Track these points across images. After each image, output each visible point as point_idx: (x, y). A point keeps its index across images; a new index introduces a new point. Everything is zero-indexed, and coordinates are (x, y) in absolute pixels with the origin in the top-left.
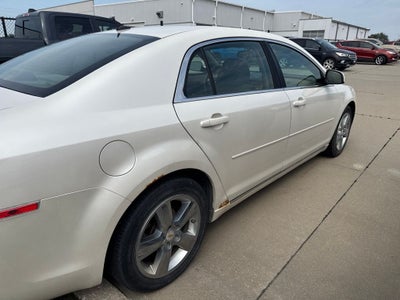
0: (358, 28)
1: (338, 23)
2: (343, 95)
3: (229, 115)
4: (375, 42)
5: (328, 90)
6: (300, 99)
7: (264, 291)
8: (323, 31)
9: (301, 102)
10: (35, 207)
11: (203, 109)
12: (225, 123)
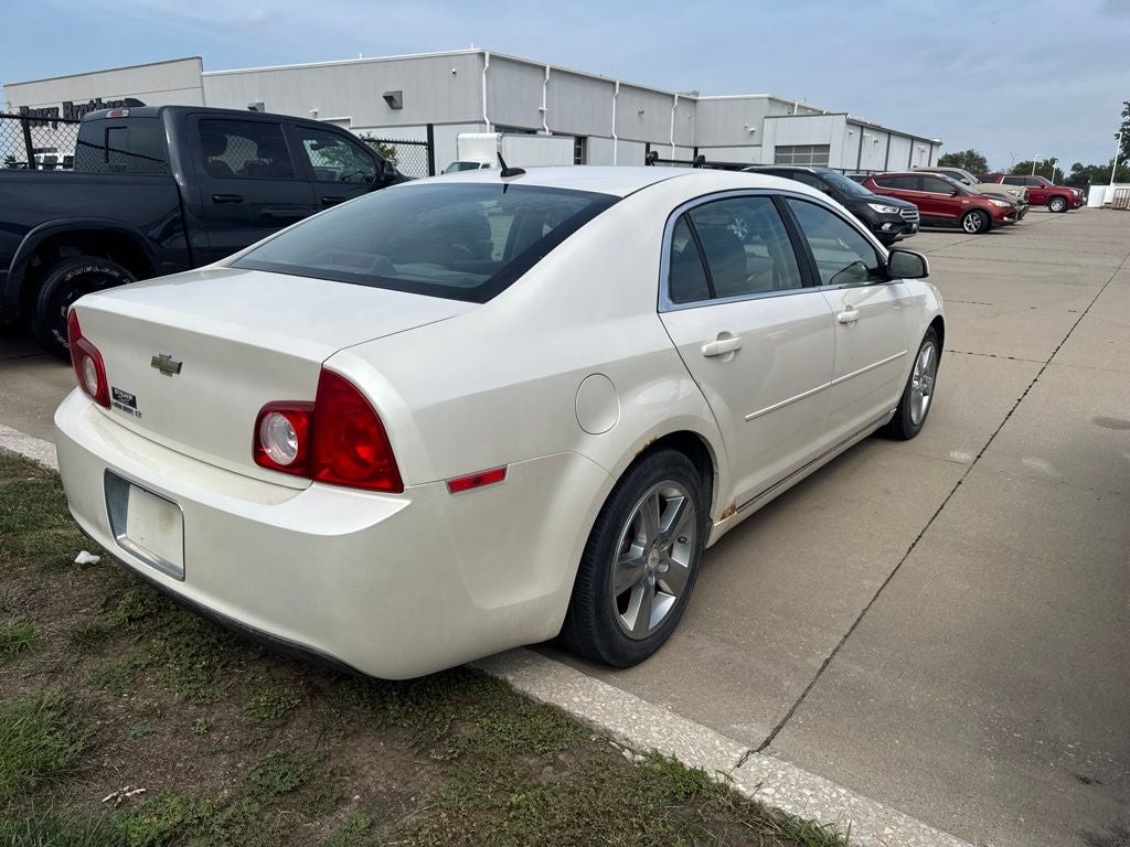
0: (913, 139)
1: (862, 126)
2: (920, 301)
3: (741, 335)
4: (959, 177)
5: (893, 291)
6: (849, 308)
7: (827, 661)
8: (826, 147)
9: (851, 315)
10: (497, 475)
11: (701, 323)
12: (737, 351)
